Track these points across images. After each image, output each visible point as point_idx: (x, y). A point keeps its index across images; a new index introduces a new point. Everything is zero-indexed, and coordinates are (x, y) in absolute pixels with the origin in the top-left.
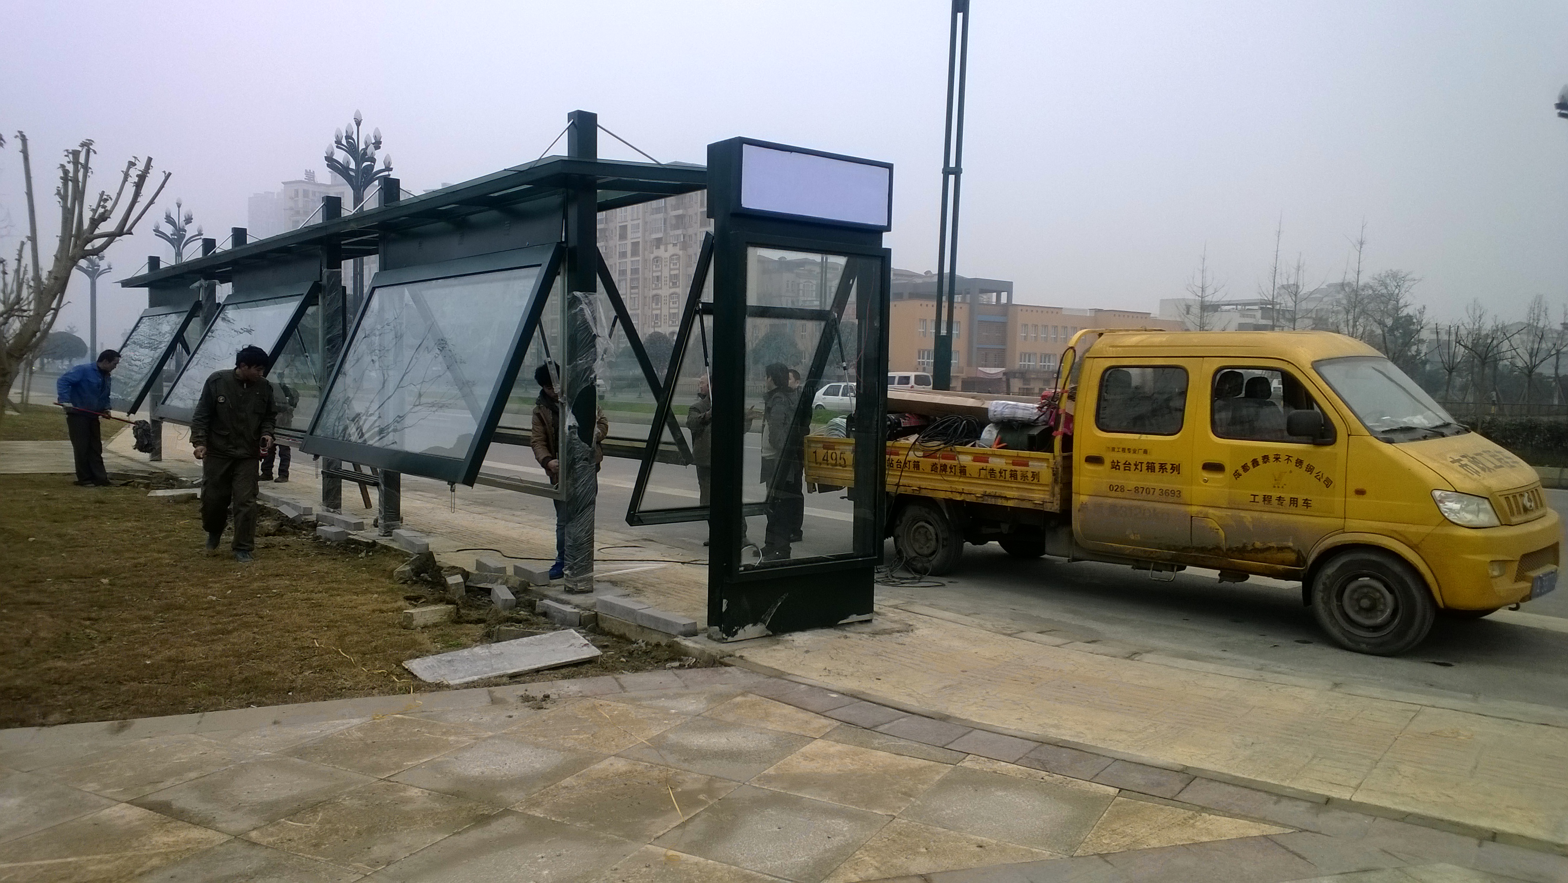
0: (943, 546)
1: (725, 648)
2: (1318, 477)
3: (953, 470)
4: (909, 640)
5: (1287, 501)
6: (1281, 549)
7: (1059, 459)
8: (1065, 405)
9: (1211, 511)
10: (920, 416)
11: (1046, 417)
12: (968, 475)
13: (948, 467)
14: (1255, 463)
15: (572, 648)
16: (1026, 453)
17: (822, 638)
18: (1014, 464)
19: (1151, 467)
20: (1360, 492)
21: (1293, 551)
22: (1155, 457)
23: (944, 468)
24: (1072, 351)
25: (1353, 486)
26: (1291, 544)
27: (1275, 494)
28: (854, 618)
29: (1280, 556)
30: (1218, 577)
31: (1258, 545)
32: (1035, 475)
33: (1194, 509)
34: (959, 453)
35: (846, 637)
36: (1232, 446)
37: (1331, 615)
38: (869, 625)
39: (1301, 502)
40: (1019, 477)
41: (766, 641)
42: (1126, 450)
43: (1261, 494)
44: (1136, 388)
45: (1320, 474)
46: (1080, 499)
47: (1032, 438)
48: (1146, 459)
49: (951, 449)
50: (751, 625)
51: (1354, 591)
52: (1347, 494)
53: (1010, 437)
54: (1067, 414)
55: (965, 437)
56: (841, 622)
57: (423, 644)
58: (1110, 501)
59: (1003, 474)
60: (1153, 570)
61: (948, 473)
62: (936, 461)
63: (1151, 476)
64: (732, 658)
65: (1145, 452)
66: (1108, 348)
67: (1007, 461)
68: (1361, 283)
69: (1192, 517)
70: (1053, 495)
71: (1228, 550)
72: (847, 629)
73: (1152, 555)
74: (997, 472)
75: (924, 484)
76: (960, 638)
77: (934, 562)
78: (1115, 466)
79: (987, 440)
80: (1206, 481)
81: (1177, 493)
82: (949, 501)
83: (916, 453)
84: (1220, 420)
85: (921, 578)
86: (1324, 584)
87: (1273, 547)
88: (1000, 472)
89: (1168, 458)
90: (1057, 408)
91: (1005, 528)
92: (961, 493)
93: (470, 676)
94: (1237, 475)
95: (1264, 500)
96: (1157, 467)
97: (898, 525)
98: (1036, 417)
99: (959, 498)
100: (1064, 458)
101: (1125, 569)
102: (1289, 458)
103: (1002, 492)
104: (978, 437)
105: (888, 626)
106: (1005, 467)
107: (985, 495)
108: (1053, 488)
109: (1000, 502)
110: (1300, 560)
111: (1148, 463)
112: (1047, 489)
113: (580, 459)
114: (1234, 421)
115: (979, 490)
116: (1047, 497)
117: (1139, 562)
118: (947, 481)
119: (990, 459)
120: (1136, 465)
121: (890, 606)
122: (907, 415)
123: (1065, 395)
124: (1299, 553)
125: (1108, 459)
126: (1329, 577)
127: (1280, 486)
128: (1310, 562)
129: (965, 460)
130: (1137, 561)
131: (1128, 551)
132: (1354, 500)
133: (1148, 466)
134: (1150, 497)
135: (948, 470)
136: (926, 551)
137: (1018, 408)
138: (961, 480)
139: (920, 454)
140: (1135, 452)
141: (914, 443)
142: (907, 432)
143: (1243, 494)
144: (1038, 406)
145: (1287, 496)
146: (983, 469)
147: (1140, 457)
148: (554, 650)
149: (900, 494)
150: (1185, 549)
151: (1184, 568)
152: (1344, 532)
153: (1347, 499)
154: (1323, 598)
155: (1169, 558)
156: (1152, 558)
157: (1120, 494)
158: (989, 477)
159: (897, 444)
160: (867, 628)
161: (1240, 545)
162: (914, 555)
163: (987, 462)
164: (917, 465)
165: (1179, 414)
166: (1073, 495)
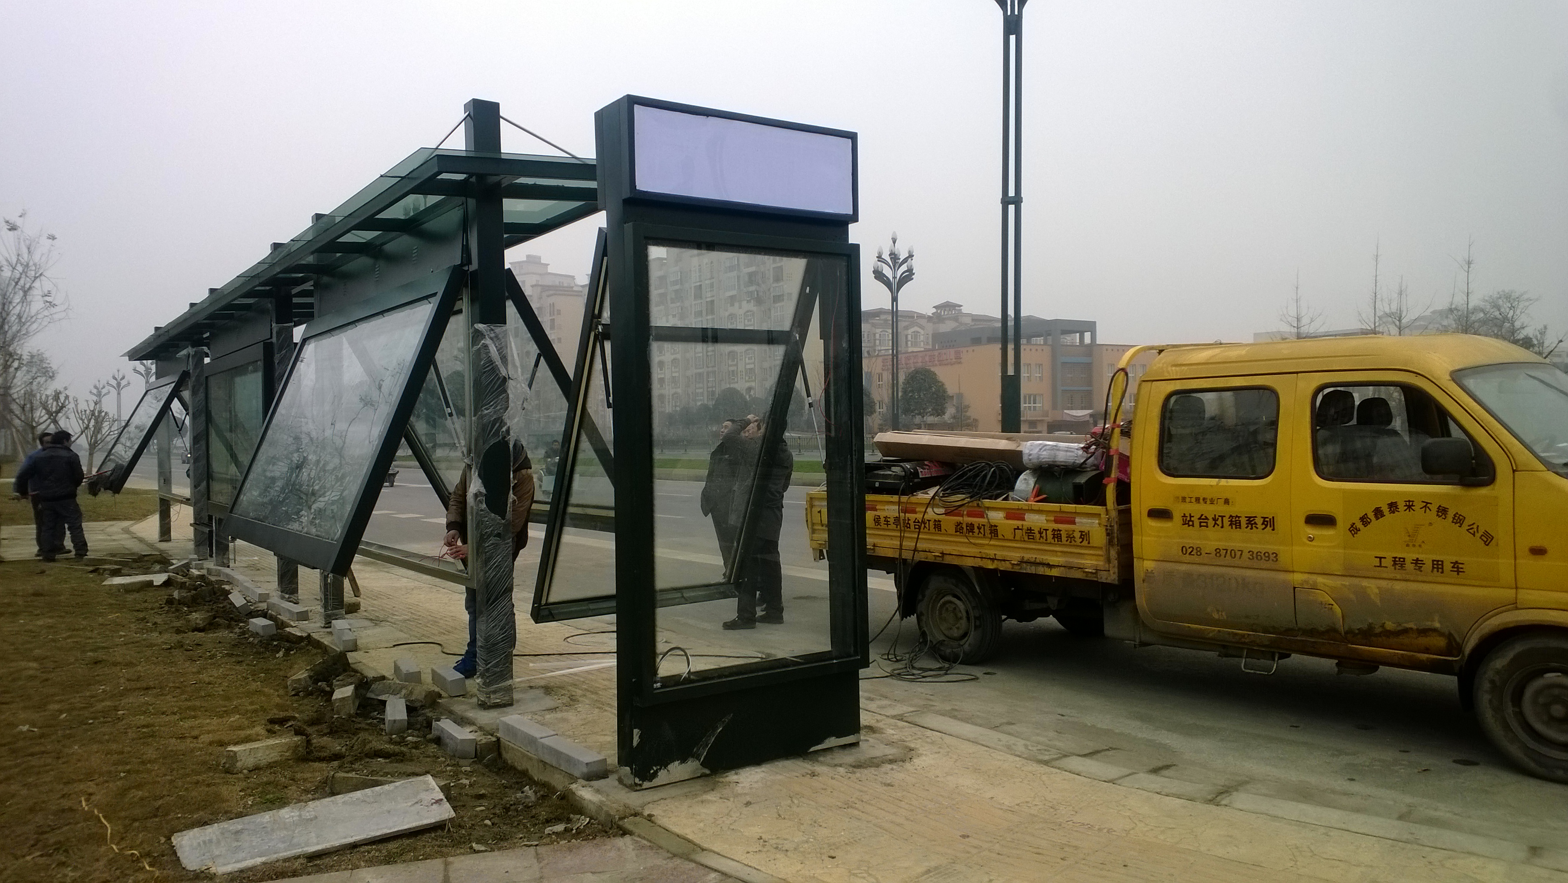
0: (976, 627)
1: (634, 799)
2: (1472, 530)
3: (982, 531)
4: (901, 776)
5: (1428, 565)
6: (1424, 632)
7: (1114, 514)
8: (1118, 443)
9: (1320, 580)
10: (943, 464)
11: (1096, 459)
12: (1000, 537)
13: (976, 527)
14: (1378, 513)
15: (418, 806)
16: (1071, 507)
17: (779, 777)
18: (1056, 521)
19: (1235, 522)
20: (1538, 552)
21: (1441, 634)
22: (1241, 509)
23: (971, 527)
24: (1123, 373)
25: (1525, 542)
26: (1437, 625)
27: (1410, 556)
28: (832, 742)
29: (1423, 641)
30: (1336, 669)
31: (1390, 625)
32: (1084, 535)
33: (1298, 578)
34: (988, 508)
35: (813, 774)
36: (1345, 491)
37: (1507, 727)
38: (854, 750)
39: (1448, 566)
40: (1064, 538)
41: (697, 785)
42: (1201, 501)
43: (1389, 555)
44: (1212, 418)
45: (1475, 526)
46: (1143, 566)
47: (1077, 487)
48: (1227, 510)
49: (978, 505)
50: (677, 763)
51: (1538, 693)
52: (1518, 554)
53: (1051, 487)
54: (1121, 454)
55: (998, 488)
56: (812, 749)
57: (228, 801)
58: (1183, 568)
59: (1044, 535)
60: (1246, 658)
61: (976, 534)
62: (960, 519)
63: (1236, 534)
64: (638, 819)
65: (1227, 502)
66: (1170, 369)
67: (1048, 518)
68: (1471, 306)
69: (1295, 588)
70: (1109, 560)
71: (1346, 633)
72: (821, 759)
73: (1243, 640)
74: (1036, 531)
75: (947, 549)
76: (976, 770)
77: (966, 647)
78: (1187, 521)
79: (1021, 491)
80: (1311, 539)
81: (1272, 557)
82: (978, 570)
83: (935, 509)
84: (1326, 455)
85: (948, 669)
86: (1492, 682)
87: (1411, 629)
88: (1040, 533)
89: (1259, 510)
90: (1108, 448)
91: (1053, 602)
92: (993, 560)
93: (252, 858)
94: (1354, 530)
95: (1395, 564)
96: (1244, 521)
97: (921, 600)
98: (1082, 461)
99: (991, 566)
100: (1120, 512)
101: (1212, 655)
102: (1426, 505)
103: (1045, 557)
104: (1012, 488)
105: (881, 750)
106: (1045, 525)
107: (1022, 562)
108: (1108, 552)
109: (1041, 571)
110: (1453, 646)
111: (1231, 516)
112: (1100, 553)
113: (489, 536)
114: (1344, 457)
115: (1015, 556)
116: (1101, 563)
117: (1227, 648)
118: (974, 544)
119: (1027, 516)
120: (1215, 519)
121: (894, 717)
122: (926, 463)
123: (1117, 431)
124: (1450, 637)
125: (1178, 512)
126: (1498, 672)
127: (1417, 544)
128: (1468, 649)
129: (996, 517)
130: (1224, 647)
131: (1211, 635)
132: (1528, 563)
133: (1231, 521)
134: (1237, 561)
135: (976, 530)
136: (956, 633)
137: (1058, 450)
138: (992, 542)
139: (942, 511)
140: (1212, 502)
141: (933, 497)
142: (926, 484)
143: (1365, 556)
144: (1082, 446)
145: (1427, 558)
146: (1018, 528)
147: (1220, 509)
148: (389, 812)
149: (920, 562)
150: (1288, 631)
151: (1288, 656)
152: (1517, 608)
153: (1517, 561)
154: (1490, 701)
155: (1267, 643)
156: (1244, 643)
157: (1195, 558)
158: (1026, 539)
159: (913, 499)
160: (848, 757)
161: (1365, 626)
162: (942, 638)
163: (1023, 519)
164: (938, 525)
165: (1271, 450)
166: (1135, 560)
